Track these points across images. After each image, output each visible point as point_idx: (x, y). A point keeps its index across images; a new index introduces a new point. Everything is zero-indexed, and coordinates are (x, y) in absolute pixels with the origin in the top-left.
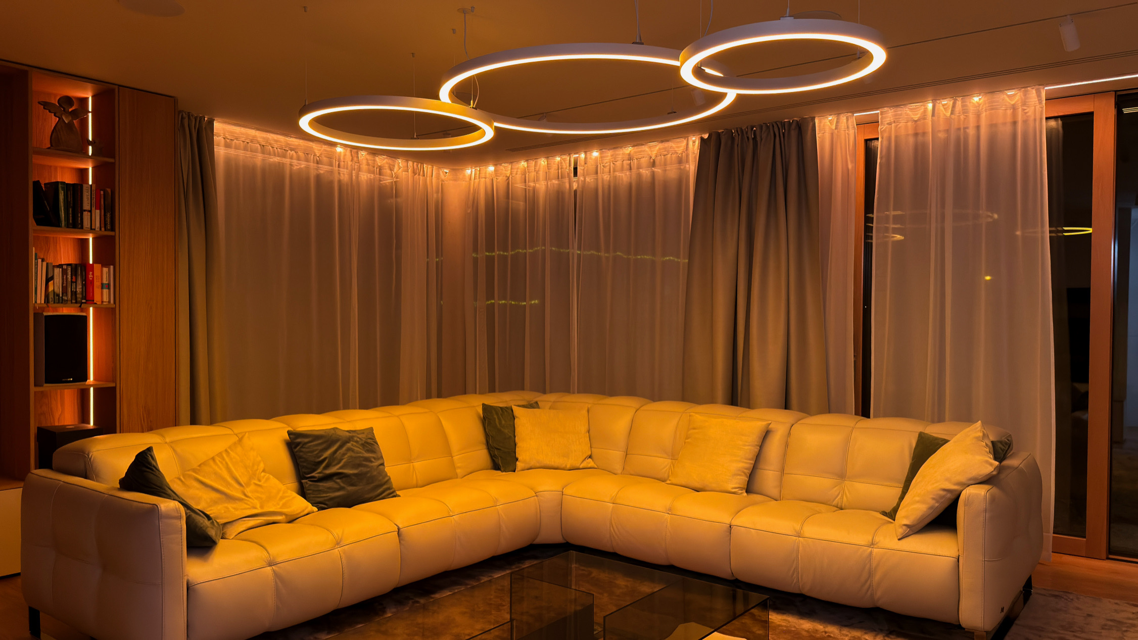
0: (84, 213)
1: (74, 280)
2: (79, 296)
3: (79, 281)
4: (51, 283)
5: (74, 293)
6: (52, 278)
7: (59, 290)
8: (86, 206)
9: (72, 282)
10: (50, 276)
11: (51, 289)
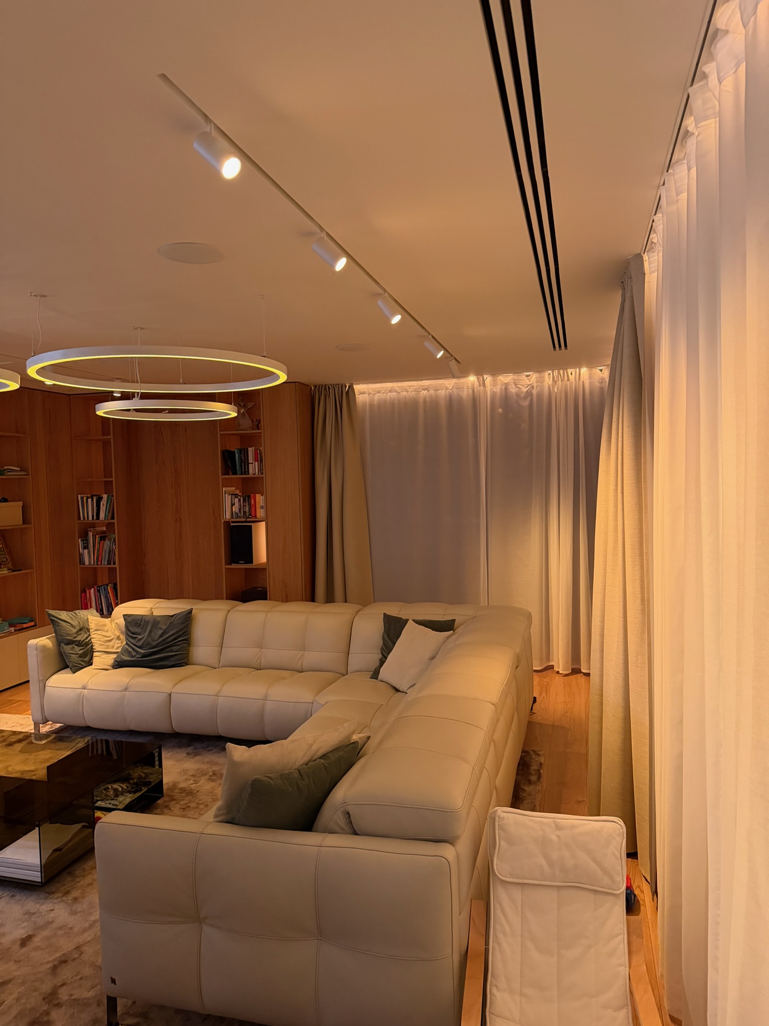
0: (250, 465)
1: (245, 505)
2: (248, 514)
3: (247, 506)
4: (233, 507)
5: (245, 512)
6: (234, 504)
7: (237, 511)
8: (250, 461)
9: (244, 506)
10: (233, 503)
11: (234, 510)
